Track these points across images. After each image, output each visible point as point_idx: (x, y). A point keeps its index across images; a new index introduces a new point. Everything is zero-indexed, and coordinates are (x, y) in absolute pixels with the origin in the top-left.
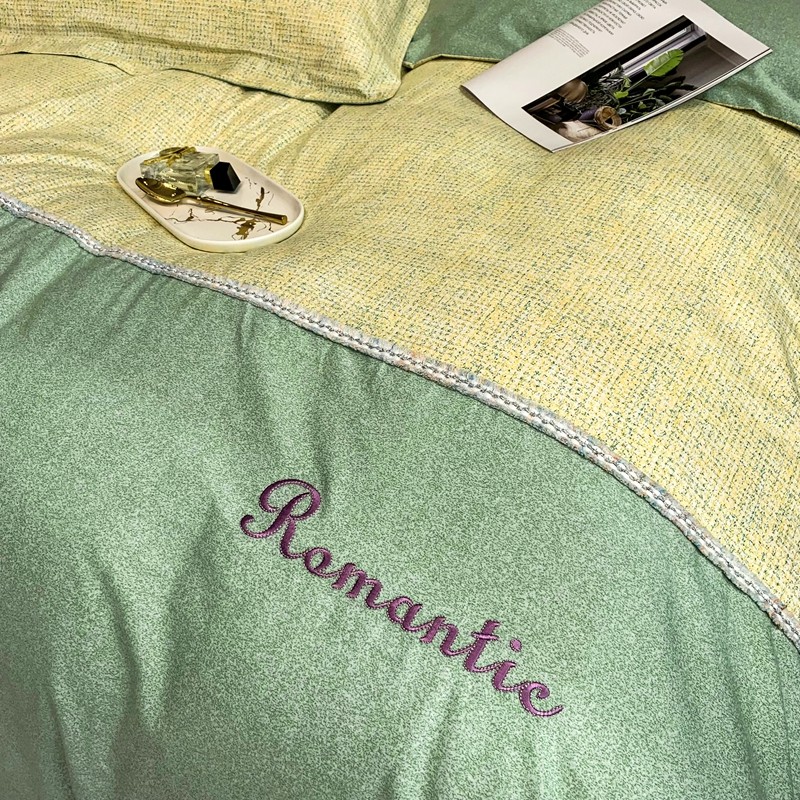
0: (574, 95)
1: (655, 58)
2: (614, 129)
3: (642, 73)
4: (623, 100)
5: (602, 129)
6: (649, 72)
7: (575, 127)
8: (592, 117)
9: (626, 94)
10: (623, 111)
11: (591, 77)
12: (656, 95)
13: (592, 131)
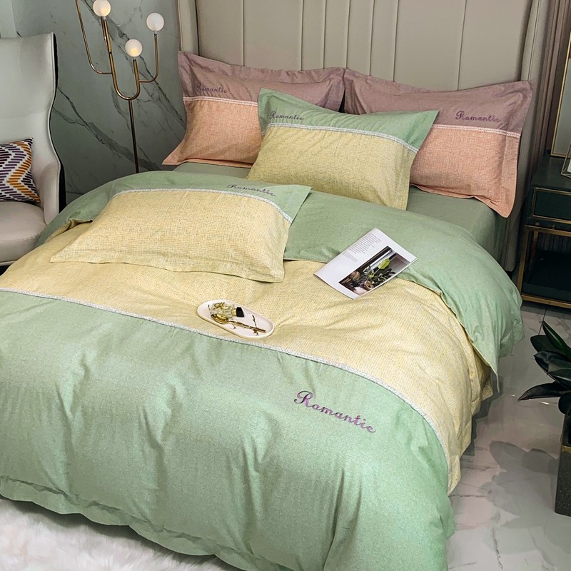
0: (355, 277)
1: (381, 262)
2: (372, 289)
3: (377, 268)
4: (373, 278)
5: (368, 290)
6: (380, 267)
7: (358, 289)
8: (363, 285)
9: (373, 276)
10: (373, 283)
11: (360, 270)
12: (383, 276)
13: (365, 291)
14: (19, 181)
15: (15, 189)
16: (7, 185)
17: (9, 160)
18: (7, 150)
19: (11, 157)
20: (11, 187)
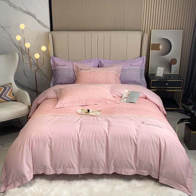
14: (11, 95)
15: (10, 97)
16: (8, 96)
17: (7, 89)
18: (6, 86)
19: (8, 88)
20: (9, 97)
